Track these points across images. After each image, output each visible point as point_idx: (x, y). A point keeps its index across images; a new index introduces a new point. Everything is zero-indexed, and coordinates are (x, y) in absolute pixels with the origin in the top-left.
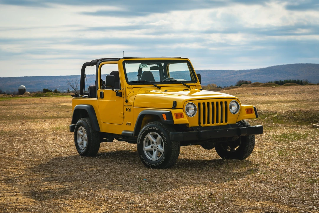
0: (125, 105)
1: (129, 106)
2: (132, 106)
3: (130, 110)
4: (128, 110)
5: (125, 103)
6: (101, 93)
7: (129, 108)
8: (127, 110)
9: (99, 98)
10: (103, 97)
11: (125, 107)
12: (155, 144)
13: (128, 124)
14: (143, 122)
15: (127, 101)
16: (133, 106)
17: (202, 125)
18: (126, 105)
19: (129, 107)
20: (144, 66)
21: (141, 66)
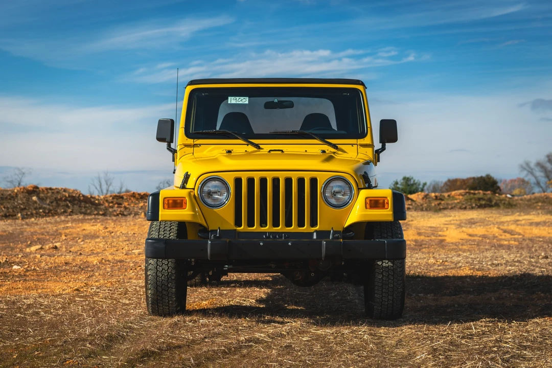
17: (244, 228)
20: (240, 100)
21: (232, 100)
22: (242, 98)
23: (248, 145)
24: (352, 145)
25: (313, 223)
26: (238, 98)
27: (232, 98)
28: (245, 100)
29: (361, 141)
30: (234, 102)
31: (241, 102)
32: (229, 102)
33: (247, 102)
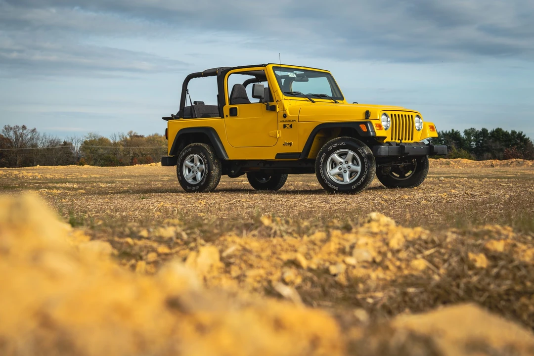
0: (280, 121)
1: (290, 121)
2: (295, 121)
3: (291, 126)
4: (288, 126)
5: (282, 119)
6: (231, 110)
7: (288, 124)
8: (285, 126)
9: (227, 116)
10: (236, 114)
11: (281, 124)
12: (344, 163)
13: (286, 144)
15: (285, 116)
16: (297, 121)
17: (394, 140)
18: (283, 121)
19: (290, 123)
25: (412, 139)
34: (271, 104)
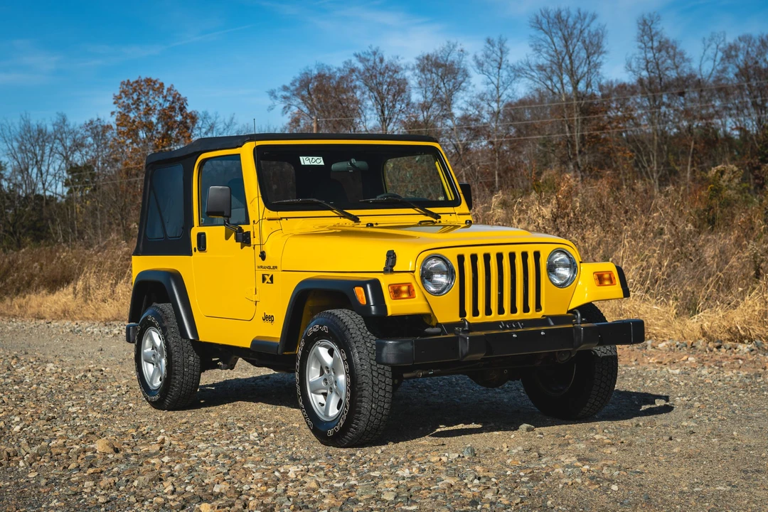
0: (258, 267)
1: (269, 267)
2: (276, 267)
3: (271, 279)
4: (268, 279)
5: (260, 262)
6: (199, 236)
7: (268, 275)
8: (264, 279)
9: (195, 251)
10: (205, 247)
11: (260, 273)
13: (266, 318)
14: (306, 313)
15: (263, 256)
16: (279, 268)
17: (469, 317)
18: (262, 267)
19: (270, 272)
20: (314, 160)
21: (305, 161)
22: (316, 158)
23: (340, 217)
24: (451, 214)
25: (538, 307)
26: (310, 158)
27: (304, 158)
28: (319, 161)
29: (457, 210)
30: (307, 163)
31: (315, 164)
32: (303, 164)
33: (322, 163)
34: (245, 228)
